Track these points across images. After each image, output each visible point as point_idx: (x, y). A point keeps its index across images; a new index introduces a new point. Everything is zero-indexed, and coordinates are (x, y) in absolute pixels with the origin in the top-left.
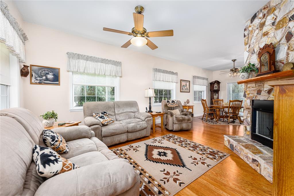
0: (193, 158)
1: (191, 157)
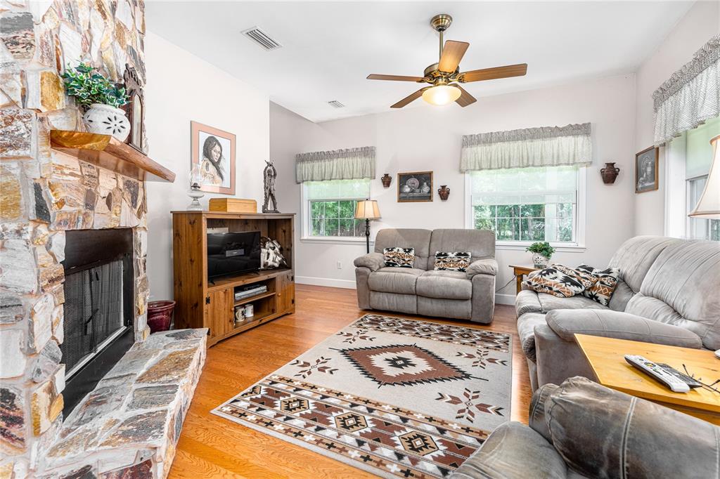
0: (326, 370)
1: (331, 372)
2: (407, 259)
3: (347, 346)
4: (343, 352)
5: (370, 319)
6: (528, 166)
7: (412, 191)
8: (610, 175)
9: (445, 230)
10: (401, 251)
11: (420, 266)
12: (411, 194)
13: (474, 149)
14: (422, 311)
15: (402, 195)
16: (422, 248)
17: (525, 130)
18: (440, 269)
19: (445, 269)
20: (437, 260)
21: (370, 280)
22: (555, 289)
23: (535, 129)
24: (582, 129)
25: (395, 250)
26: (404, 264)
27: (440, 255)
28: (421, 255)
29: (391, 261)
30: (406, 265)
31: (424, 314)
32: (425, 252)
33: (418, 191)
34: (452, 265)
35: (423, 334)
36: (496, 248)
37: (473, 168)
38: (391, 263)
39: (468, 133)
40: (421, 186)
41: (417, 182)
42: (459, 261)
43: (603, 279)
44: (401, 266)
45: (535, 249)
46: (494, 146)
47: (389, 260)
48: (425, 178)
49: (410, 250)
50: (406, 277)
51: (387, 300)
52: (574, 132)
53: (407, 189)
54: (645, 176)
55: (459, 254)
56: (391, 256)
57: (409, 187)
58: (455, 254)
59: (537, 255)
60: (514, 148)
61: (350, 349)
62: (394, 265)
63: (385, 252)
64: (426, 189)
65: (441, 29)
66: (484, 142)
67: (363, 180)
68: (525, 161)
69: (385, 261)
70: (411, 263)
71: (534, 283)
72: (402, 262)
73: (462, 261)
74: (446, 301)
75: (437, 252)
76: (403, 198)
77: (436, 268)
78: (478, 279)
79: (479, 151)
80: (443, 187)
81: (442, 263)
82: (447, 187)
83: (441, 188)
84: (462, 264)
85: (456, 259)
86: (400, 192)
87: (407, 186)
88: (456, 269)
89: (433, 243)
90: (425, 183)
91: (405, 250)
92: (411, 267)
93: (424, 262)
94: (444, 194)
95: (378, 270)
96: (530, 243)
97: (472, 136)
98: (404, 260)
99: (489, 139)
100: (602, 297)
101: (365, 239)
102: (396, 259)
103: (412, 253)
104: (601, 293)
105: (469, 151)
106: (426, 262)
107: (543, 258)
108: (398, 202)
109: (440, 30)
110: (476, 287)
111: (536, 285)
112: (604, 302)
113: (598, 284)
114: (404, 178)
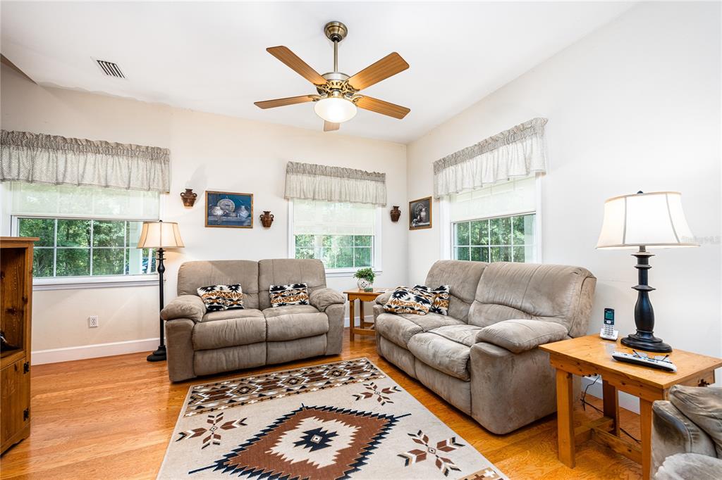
2: (235, 299)
3: (219, 453)
4: (220, 465)
5: (207, 393)
6: (346, 201)
7: (226, 215)
8: (395, 215)
9: (273, 261)
10: (226, 289)
11: (251, 305)
12: (225, 219)
13: (300, 176)
14: (273, 359)
15: (211, 218)
16: (250, 283)
17: (343, 169)
18: (280, 305)
19: (285, 305)
20: (273, 295)
21: (197, 336)
22: (416, 308)
23: (351, 170)
24: (379, 177)
25: (217, 289)
26: (231, 305)
27: (275, 289)
28: (250, 291)
29: (215, 304)
30: (235, 306)
31: (276, 362)
32: (255, 288)
33: (234, 215)
34: (292, 299)
35: (297, 388)
36: (326, 275)
37: (298, 196)
38: (215, 307)
39: (294, 161)
40: (237, 209)
41: (232, 204)
42: (299, 293)
43: (441, 295)
44: (229, 309)
45: (361, 275)
46: (318, 178)
47: (212, 303)
48: (243, 201)
49: (237, 287)
50: (251, 321)
51: (224, 358)
52: (377, 178)
53: (218, 212)
54: (419, 217)
55: (296, 286)
56: (214, 297)
57: (221, 209)
58: (292, 285)
59: (363, 280)
60: (335, 183)
61: (229, 456)
62: (218, 309)
63: (201, 292)
64: (244, 213)
65: (336, 39)
66: (309, 173)
67: (150, 193)
68: (343, 197)
69: (207, 306)
70: (241, 303)
71: (393, 306)
72: (229, 303)
73: (302, 294)
74: (301, 341)
75: (272, 287)
76: (212, 222)
77: (275, 305)
78: (334, 311)
79: (306, 181)
80: (267, 213)
81: (280, 298)
82: (270, 213)
83: (264, 214)
84: (302, 297)
85: (295, 292)
86: (209, 213)
87: (219, 208)
88: (297, 302)
89: (263, 276)
90: (243, 207)
91: (230, 287)
92: (242, 308)
93: (253, 300)
94: (267, 220)
95: (204, 320)
96: (356, 270)
97: (298, 164)
98: (232, 300)
99: (313, 170)
100: (444, 309)
101: (156, 277)
102: (221, 301)
103: (240, 291)
104: (442, 306)
105: (294, 178)
106: (257, 299)
107: (366, 282)
108: (206, 226)
109: (334, 40)
110: (332, 318)
111: (396, 308)
112: (446, 313)
113: (438, 299)
114: (214, 198)
